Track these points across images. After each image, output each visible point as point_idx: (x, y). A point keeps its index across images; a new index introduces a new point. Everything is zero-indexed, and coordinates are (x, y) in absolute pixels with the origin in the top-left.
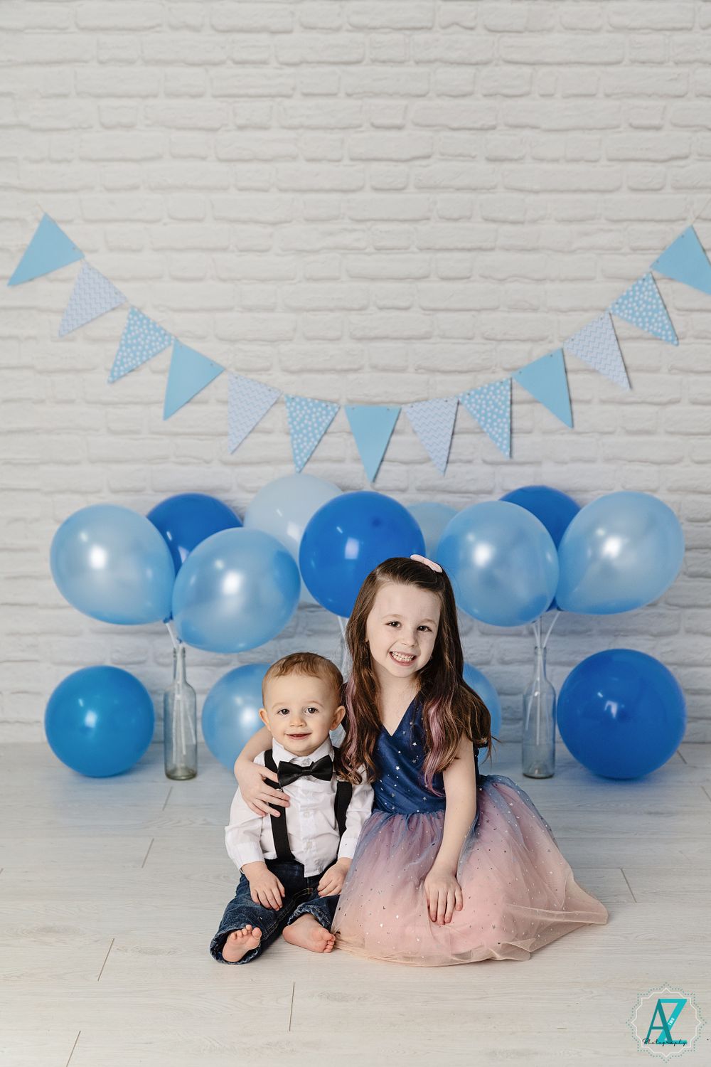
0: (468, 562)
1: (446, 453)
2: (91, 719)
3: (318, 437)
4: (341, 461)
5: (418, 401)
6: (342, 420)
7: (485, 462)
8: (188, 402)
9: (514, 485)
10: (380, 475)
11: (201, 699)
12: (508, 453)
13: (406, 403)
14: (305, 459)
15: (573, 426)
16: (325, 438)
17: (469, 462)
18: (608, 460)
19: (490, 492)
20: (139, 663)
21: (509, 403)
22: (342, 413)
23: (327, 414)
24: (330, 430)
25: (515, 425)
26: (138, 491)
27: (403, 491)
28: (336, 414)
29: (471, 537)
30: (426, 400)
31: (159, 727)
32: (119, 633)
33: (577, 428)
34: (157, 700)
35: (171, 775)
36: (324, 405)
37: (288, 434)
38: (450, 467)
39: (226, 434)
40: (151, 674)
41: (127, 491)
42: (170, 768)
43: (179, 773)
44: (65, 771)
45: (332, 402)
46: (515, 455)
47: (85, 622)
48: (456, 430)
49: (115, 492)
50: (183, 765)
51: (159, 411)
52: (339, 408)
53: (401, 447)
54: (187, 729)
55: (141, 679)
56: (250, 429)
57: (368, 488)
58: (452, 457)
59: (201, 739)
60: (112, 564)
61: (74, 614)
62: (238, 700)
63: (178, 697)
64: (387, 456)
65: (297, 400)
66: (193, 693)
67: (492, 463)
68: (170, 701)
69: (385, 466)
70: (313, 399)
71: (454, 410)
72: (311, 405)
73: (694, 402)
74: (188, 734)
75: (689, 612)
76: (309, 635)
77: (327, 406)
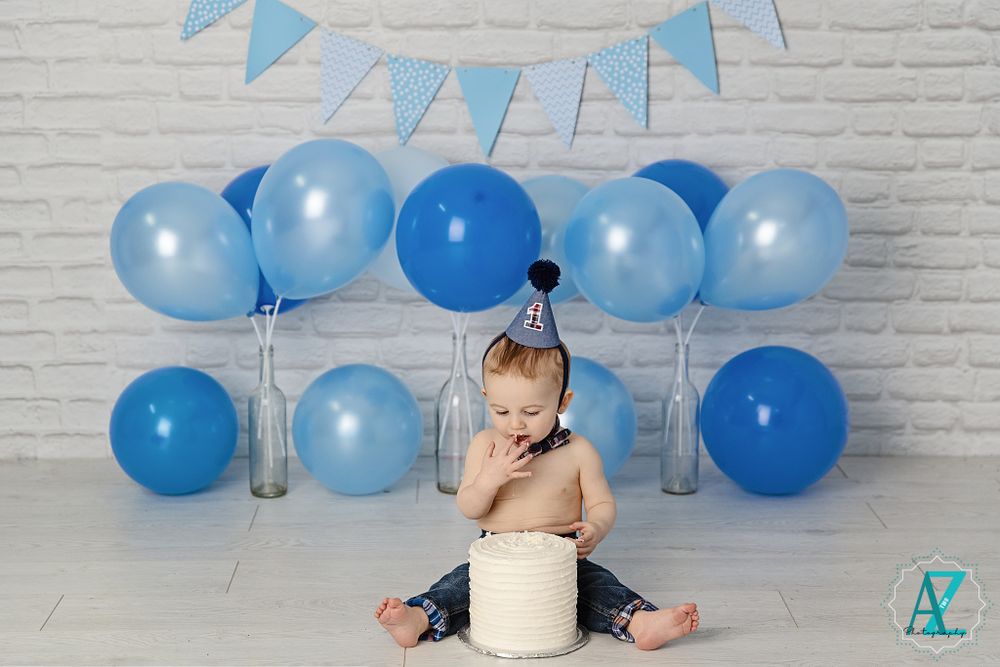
0: (600, 248)
1: (573, 123)
2: (164, 427)
3: (425, 103)
4: (451, 131)
5: (541, 62)
6: (453, 85)
7: (617, 133)
8: (274, 63)
9: (649, 160)
10: (497, 148)
11: (291, 407)
12: (644, 123)
13: (526, 65)
14: (410, 130)
15: (719, 91)
16: (433, 105)
17: (600, 133)
18: (758, 131)
19: (623, 169)
20: (218, 366)
21: (645, 64)
22: (453, 74)
23: (436, 78)
24: (438, 96)
25: (652, 91)
26: (217, 166)
27: (523, 167)
28: (446, 77)
29: (604, 219)
30: (550, 61)
31: (243, 440)
32: (196, 331)
33: (725, 93)
34: (241, 408)
35: (257, 493)
36: (432, 66)
37: (390, 100)
38: (578, 140)
39: (318, 100)
40: (233, 378)
41: (203, 166)
42: (256, 484)
43: (267, 490)
44: (133, 489)
45: (441, 63)
46: (653, 124)
47: (158, 320)
48: (585, 96)
49: (189, 167)
50: (271, 481)
51: (240, 73)
52: (450, 71)
53: (521, 116)
54: (275, 437)
55: (224, 385)
56: (347, 93)
57: (483, 161)
58: (580, 128)
59: (292, 452)
60: (184, 251)
61: (140, 309)
62: (335, 405)
63: (265, 402)
64: (505, 126)
65: (401, 60)
66: (283, 399)
67: (625, 135)
68: (256, 407)
69: (502, 138)
70: (419, 61)
71: (582, 73)
72: (417, 66)
73: (858, 64)
74: (276, 446)
75: (850, 306)
76: (415, 334)
77: (435, 68)
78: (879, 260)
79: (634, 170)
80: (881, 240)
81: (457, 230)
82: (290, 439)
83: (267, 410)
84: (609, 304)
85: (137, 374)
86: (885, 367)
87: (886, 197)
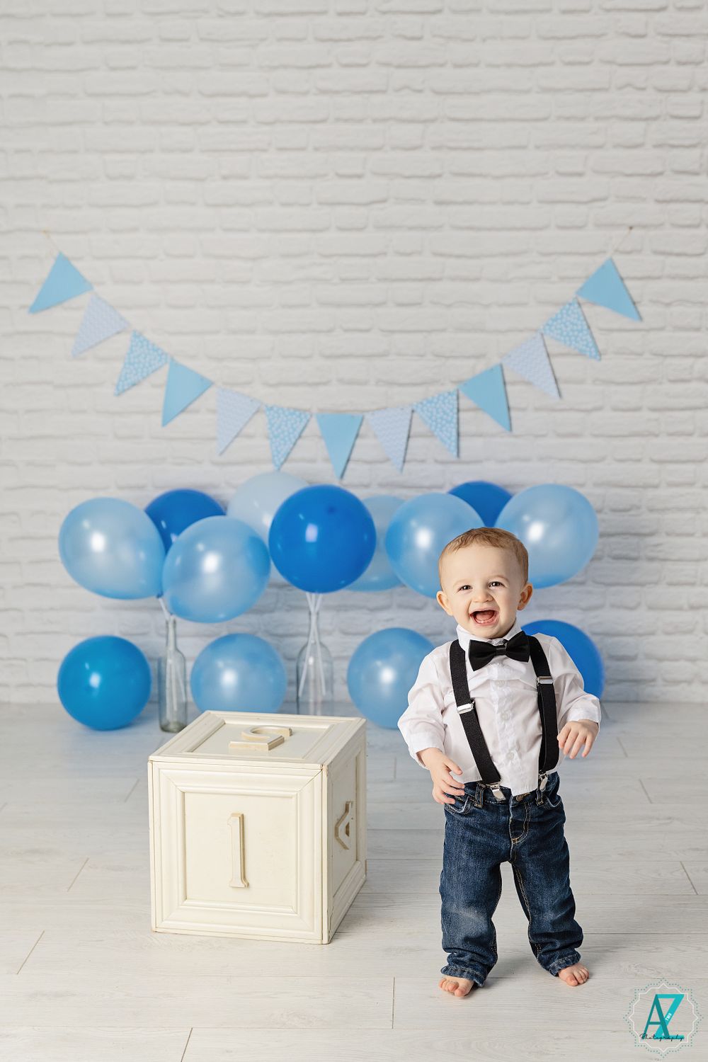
0: (411, 545)
1: (403, 454)
2: (95, 680)
3: (293, 440)
4: (313, 461)
5: (378, 409)
6: (314, 426)
7: (436, 461)
8: (183, 411)
9: (460, 481)
10: (347, 473)
11: (190, 665)
12: (455, 453)
13: (368, 411)
14: (282, 460)
15: (511, 429)
16: (300, 442)
17: (423, 461)
18: (541, 459)
19: (441, 487)
20: (144, 634)
21: (455, 411)
22: (314, 420)
23: (301, 421)
24: (304, 434)
25: (462, 430)
26: (141, 487)
27: (367, 486)
28: (308, 421)
29: (413, 523)
30: (385, 408)
31: (154, 690)
32: (126, 609)
33: (515, 431)
34: (153, 666)
35: (165, 729)
36: (298, 413)
37: (268, 438)
38: (407, 466)
39: (214, 439)
40: (148, 643)
41: (131, 488)
42: (164, 722)
43: (172, 727)
44: (77, 726)
45: (305, 411)
46: (463, 454)
47: (97, 600)
48: (412, 434)
49: (121, 488)
50: (175, 720)
51: (158, 419)
52: (311, 416)
53: (364, 449)
54: (178, 687)
55: (142, 649)
56: (235, 434)
57: (336, 483)
58: (408, 457)
59: (190, 699)
60: (111, 547)
61: (84, 593)
62: (220, 664)
63: (170, 661)
64: (354, 456)
65: (275, 409)
66: (184, 659)
67: (442, 463)
68: (163, 665)
69: (351, 465)
70: (289, 409)
71: (409, 417)
72: (287, 413)
73: (615, 409)
74: (179, 694)
75: (613, 589)
76: (287, 611)
77: (300, 414)
78: (634, 554)
79: (449, 488)
80: (634, 540)
81: (312, 533)
82: (189, 689)
83: (172, 667)
84: (421, 587)
85: (79, 640)
86: (641, 635)
87: (638, 508)
